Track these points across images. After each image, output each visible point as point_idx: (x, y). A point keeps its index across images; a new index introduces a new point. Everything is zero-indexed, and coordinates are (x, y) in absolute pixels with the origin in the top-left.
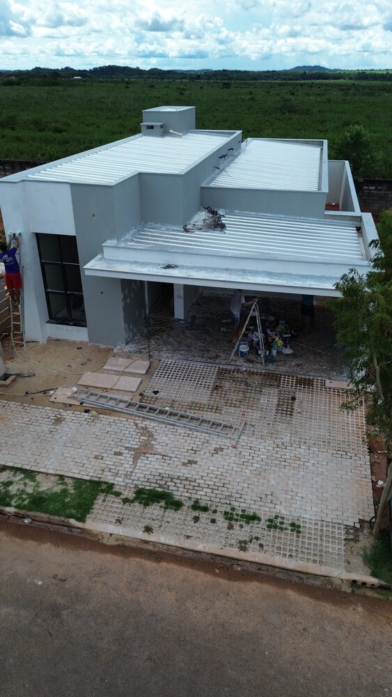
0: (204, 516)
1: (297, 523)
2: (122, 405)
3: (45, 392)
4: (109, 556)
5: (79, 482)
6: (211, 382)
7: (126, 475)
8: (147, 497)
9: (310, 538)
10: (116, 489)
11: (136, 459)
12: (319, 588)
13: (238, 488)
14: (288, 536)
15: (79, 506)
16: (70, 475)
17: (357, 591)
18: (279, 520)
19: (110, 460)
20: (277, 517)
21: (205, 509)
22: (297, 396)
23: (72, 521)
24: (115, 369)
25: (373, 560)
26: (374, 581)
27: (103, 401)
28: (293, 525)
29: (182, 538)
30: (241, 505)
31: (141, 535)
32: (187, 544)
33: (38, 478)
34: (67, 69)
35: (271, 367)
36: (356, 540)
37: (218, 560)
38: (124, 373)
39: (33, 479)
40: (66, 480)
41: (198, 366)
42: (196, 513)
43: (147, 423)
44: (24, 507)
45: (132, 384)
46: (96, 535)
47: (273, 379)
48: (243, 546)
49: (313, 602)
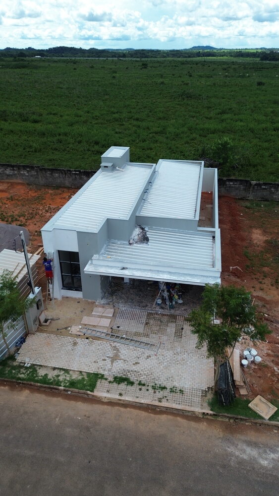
0: (143, 388)
1: (182, 390)
2: (103, 335)
3: (66, 328)
4: (106, 407)
5: (89, 374)
6: (144, 320)
7: (109, 370)
8: (119, 380)
9: (187, 396)
10: (105, 377)
11: (112, 362)
12: (190, 416)
13: (158, 375)
14: (178, 395)
15: (90, 385)
16: (85, 371)
17: (204, 417)
18: (175, 388)
19: (101, 363)
20: (174, 387)
21: (144, 385)
22: (184, 327)
23: (89, 392)
24: (98, 314)
25: (212, 404)
26: (211, 412)
27: (94, 333)
28: (180, 390)
29: (135, 397)
30: (159, 382)
31: (118, 397)
32: (137, 400)
33: (71, 372)
34: (30, 48)
35: (172, 311)
36: (206, 396)
37: (150, 407)
38: (102, 317)
39: (68, 373)
40: (83, 373)
41: (137, 311)
42: (140, 387)
43: (115, 344)
44: (67, 387)
45: (106, 322)
46: (99, 398)
47: (173, 318)
48: (160, 400)
49: (187, 421)
